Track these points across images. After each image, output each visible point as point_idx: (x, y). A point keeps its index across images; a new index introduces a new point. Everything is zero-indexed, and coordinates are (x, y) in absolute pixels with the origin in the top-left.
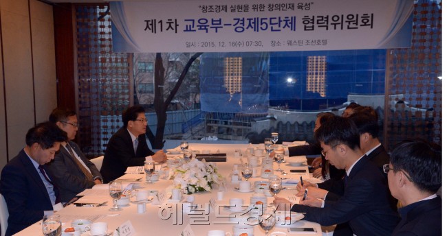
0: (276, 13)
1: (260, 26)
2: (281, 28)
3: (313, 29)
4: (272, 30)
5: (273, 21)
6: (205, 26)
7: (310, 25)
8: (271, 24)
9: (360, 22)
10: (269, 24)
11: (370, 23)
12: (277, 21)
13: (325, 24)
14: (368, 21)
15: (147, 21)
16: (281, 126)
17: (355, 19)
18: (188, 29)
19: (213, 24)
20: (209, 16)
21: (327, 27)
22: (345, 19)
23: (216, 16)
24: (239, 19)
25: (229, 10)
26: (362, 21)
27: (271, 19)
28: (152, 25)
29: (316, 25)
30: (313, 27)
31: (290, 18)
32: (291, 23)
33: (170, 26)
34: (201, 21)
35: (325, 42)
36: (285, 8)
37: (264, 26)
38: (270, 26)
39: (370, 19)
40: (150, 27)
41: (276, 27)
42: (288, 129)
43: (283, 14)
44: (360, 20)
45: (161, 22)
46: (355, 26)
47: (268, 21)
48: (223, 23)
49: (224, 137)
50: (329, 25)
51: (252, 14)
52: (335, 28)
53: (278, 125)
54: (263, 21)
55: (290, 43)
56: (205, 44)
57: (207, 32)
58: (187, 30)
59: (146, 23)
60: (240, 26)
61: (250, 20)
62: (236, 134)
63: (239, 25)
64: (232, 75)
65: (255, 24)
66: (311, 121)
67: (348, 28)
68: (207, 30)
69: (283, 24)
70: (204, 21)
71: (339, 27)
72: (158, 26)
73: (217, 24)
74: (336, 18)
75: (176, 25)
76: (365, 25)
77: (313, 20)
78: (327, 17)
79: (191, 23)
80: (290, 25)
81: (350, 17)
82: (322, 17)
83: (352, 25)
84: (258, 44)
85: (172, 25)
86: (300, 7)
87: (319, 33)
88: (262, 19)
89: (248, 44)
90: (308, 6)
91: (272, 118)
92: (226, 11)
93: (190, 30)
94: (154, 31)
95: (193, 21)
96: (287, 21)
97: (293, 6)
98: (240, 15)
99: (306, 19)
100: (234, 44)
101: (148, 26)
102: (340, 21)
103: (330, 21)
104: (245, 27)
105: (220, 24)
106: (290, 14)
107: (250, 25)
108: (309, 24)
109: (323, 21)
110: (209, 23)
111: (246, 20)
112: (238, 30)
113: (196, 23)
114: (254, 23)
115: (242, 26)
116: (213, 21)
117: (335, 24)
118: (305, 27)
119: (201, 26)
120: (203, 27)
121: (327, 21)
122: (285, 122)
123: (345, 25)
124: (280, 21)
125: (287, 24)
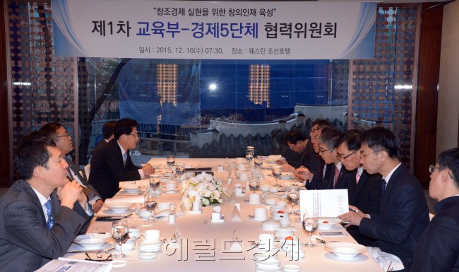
0: (237, 19)
1: (220, 32)
2: (243, 35)
3: (276, 37)
4: (233, 37)
5: (234, 27)
6: (161, 30)
7: (274, 32)
8: (232, 30)
9: (323, 31)
10: (229, 29)
11: (333, 32)
12: (238, 27)
13: (288, 32)
14: (331, 30)
15: (95, 22)
16: (224, 140)
17: (318, 28)
18: (142, 33)
19: (169, 28)
20: (166, 19)
21: (290, 35)
22: (308, 27)
23: (173, 20)
24: (197, 24)
25: (187, 13)
26: (326, 30)
27: (232, 24)
28: (100, 26)
29: (279, 33)
30: (276, 34)
31: (252, 25)
32: (253, 30)
33: (121, 29)
34: (156, 25)
35: (288, 51)
36: (246, 14)
37: (224, 32)
38: (230, 33)
39: (333, 28)
40: (99, 28)
41: (237, 34)
42: (233, 143)
43: (244, 20)
44: (323, 29)
45: (111, 23)
46: (318, 35)
47: (229, 27)
48: (180, 27)
49: (149, 152)
50: (292, 33)
51: (211, 19)
52: (298, 37)
53: (221, 138)
54: (224, 27)
55: (252, 51)
56: (160, 50)
57: (163, 36)
58: (140, 34)
59: (93, 24)
60: (199, 31)
61: (209, 25)
62: (162, 149)
63: (197, 30)
64: (166, 81)
65: (215, 30)
66: (256, 134)
67: (312, 37)
68: (163, 34)
69: (245, 30)
70: (160, 25)
71: (302, 35)
72: (108, 28)
73: (174, 29)
74: (299, 26)
75: (129, 28)
76: (329, 34)
77: (276, 27)
78: (290, 25)
79: (145, 26)
80: (252, 32)
81: (314, 25)
82: (285, 24)
83: (315, 34)
84: (219, 51)
85: (124, 27)
86: (262, 13)
87: (282, 41)
88: (222, 25)
89: (208, 50)
90: (270, 13)
91: (215, 131)
92: (184, 14)
93: (144, 34)
94: (103, 33)
95: (147, 24)
96: (248, 27)
97: (255, 12)
98: (199, 19)
99: (268, 26)
100: (192, 50)
101: (95, 28)
102: (303, 29)
103: (294, 29)
104: (204, 32)
105: (177, 28)
106: (252, 20)
107: (209, 31)
108: (272, 31)
109: (286, 29)
110: (165, 27)
111: (205, 25)
112: (196, 35)
113: (151, 27)
114: (214, 28)
115: (200, 31)
116: (169, 24)
117: (298, 33)
118: (268, 34)
119: (156, 30)
120: (159, 31)
121: (290, 29)
122: (228, 135)
123: (309, 33)
124: (241, 27)
125: (248, 31)
